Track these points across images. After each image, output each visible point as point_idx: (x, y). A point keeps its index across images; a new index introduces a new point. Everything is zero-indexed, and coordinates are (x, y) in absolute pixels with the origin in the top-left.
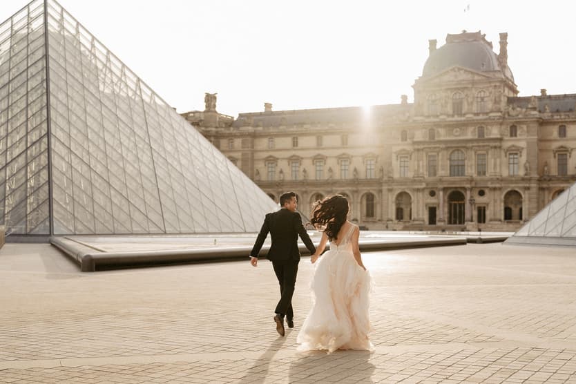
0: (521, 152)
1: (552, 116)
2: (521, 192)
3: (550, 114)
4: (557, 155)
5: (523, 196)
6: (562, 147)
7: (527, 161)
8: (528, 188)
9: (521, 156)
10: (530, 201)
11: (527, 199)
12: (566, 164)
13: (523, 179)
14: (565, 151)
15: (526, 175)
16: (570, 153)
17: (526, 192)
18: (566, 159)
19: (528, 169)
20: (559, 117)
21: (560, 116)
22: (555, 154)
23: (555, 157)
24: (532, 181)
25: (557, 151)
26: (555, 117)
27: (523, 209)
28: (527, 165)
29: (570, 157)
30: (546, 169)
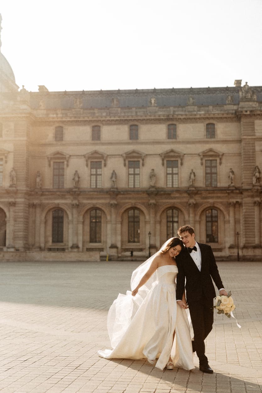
0: (6, 157)
1: (47, 114)
2: (6, 210)
3: (45, 112)
4: (52, 163)
5: (7, 214)
6: (58, 153)
7: (13, 168)
8: (14, 204)
9: (6, 162)
10: (15, 221)
11: (12, 219)
12: (63, 175)
13: (8, 192)
14: (62, 158)
15: (11, 186)
16: (68, 161)
17: (12, 209)
18: (63, 169)
19: (15, 179)
20: (55, 116)
21: (57, 114)
22: (49, 161)
23: (50, 165)
24: (20, 195)
25: (51, 158)
26: (51, 116)
27: (7, 232)
28: (14, 173)
29: (68, 166)
30: (38, 180)
